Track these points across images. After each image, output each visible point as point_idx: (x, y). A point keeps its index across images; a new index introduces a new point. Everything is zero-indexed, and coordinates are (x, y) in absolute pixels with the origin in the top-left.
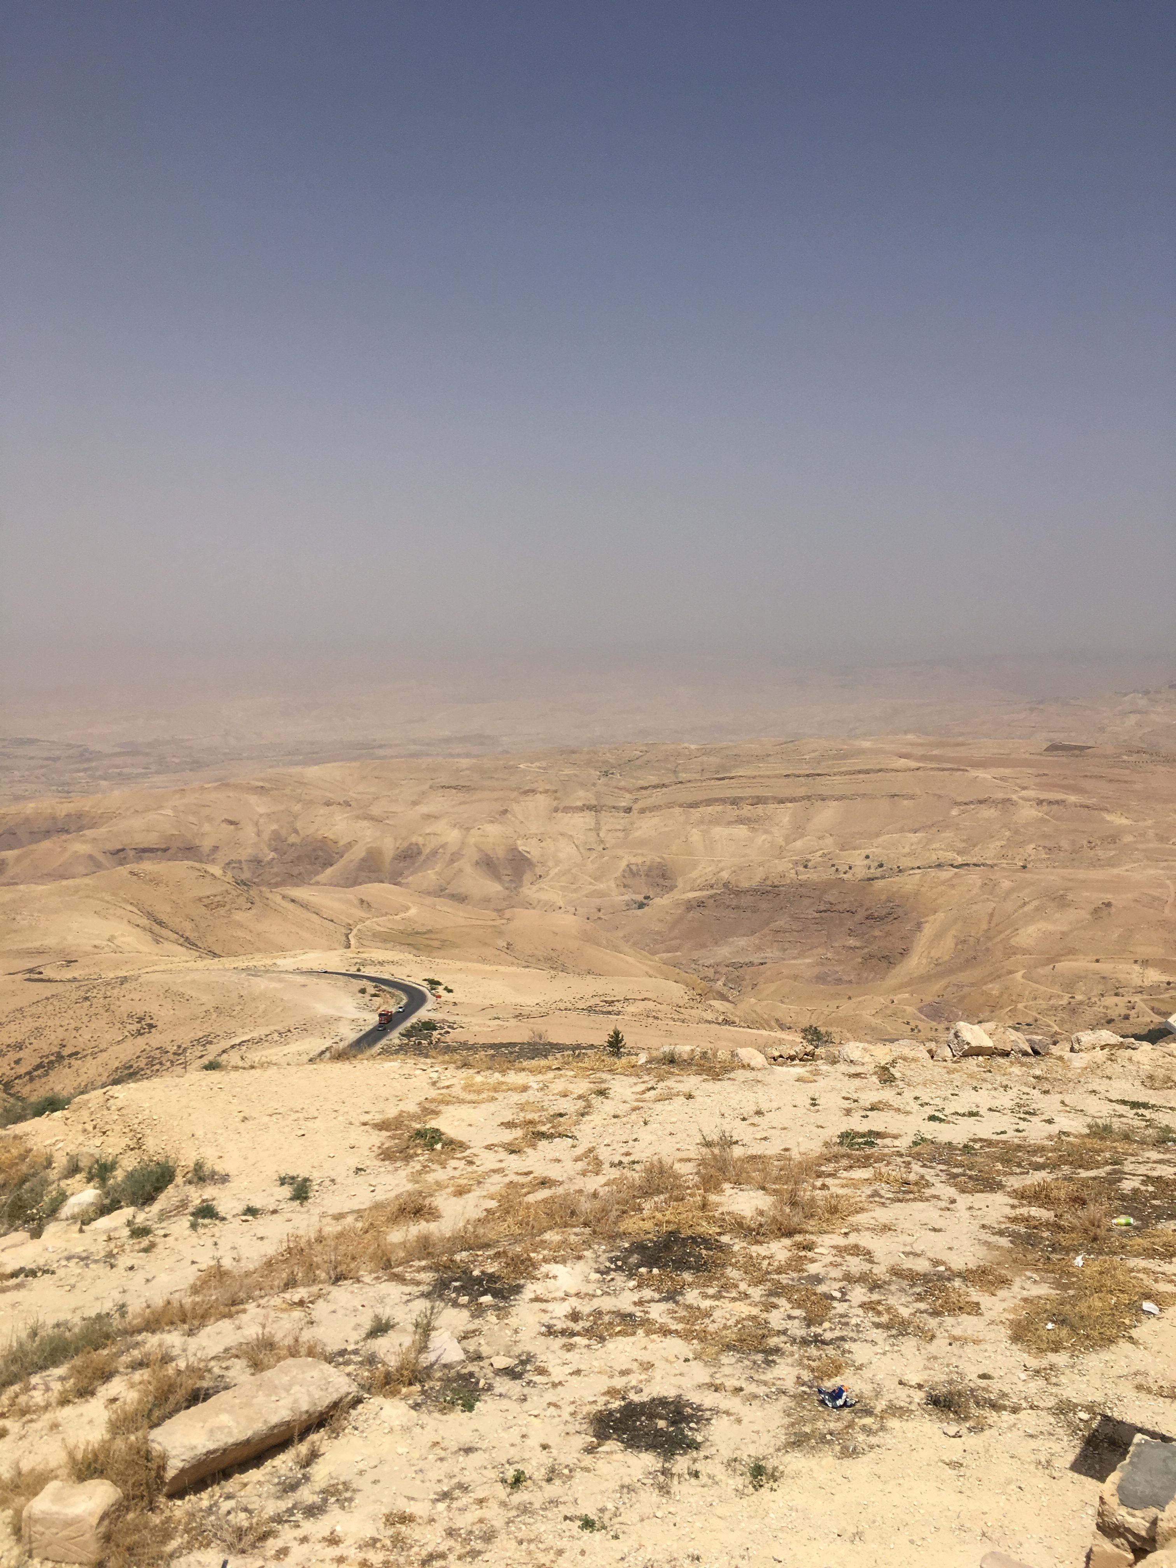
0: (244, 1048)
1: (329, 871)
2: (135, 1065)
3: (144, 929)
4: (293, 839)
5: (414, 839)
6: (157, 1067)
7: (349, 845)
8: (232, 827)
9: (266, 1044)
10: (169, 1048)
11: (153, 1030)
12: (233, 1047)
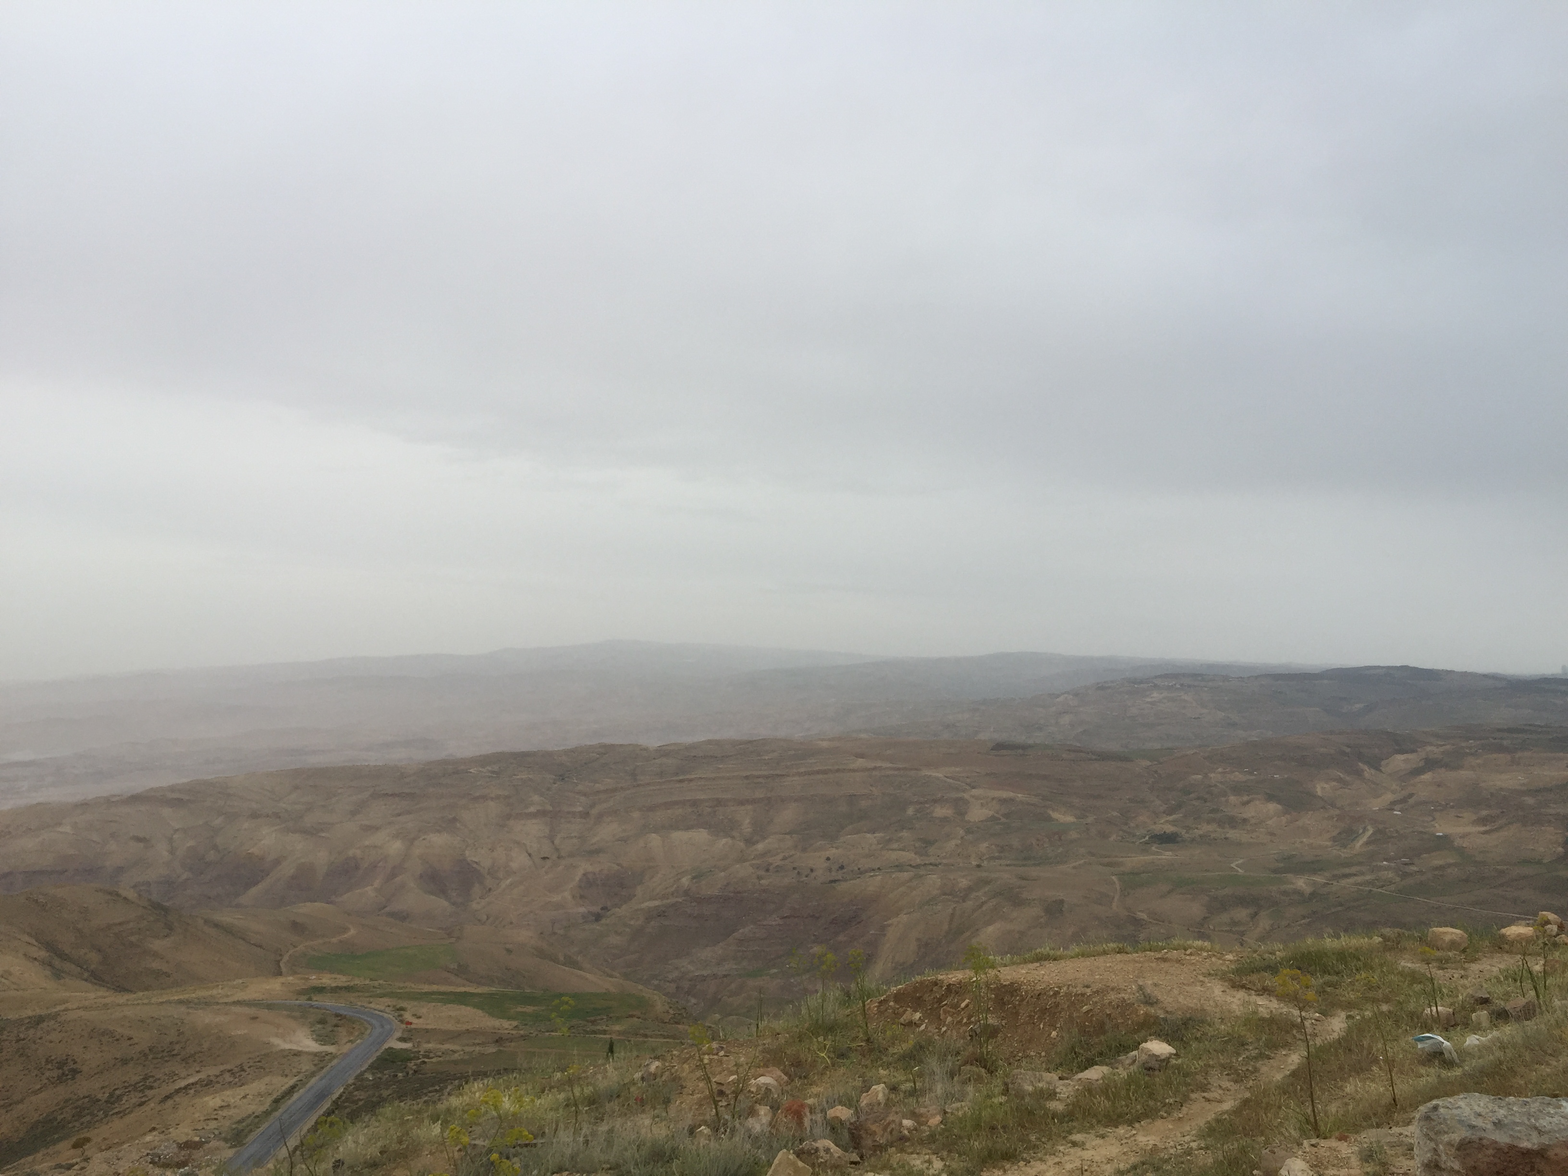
0: (192, 1092)
1: (254, 891)
2: (60, 1118)
3: (43, 963)
4: (212, 856)
5: (351, 853)
6: (88, 1118)
7: (277, 862)
8: (142, 845)
9: (218, 1086)
10: (99, 1096)
11: (78, 1076)
12: (178, 1091)
